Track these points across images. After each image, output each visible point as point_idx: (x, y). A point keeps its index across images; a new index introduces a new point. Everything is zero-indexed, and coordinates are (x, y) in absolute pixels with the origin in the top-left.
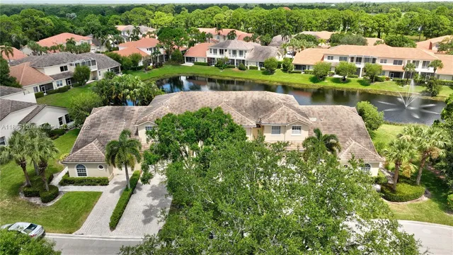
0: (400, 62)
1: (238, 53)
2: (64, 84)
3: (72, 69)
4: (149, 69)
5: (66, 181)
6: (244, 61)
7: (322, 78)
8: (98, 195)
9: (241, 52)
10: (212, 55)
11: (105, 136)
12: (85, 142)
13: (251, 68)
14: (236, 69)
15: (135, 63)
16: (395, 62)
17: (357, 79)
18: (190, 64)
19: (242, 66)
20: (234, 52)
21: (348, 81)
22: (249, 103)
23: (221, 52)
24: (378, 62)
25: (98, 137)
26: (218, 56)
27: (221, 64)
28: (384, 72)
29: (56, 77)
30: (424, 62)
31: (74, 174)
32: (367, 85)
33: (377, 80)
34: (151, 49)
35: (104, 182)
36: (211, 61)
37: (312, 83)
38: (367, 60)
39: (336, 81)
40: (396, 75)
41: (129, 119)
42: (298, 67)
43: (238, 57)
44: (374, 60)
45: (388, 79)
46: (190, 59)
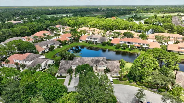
0: (140, 44)
1: (95, 39)
2: (48, 50)
3: (49, 46)
4: (69, 44)
5: (58, 77)
6: (97, 42)
7: (119, 48)
8: (65, 80)
9: (96, 39)
10: (87, 39)
11: (65, 68)
12: (61, 69)
13: (99, 44)
14: (94, 44)
15: (65, 42)
16: (139, 44)
17: (128, 48)
18: (81, 42)
19: (96, 43)
20: (94, 39)
21: (126, 49)
22: (95, 60)
23: (90, 39)
24: (134, 44)
25: (63, 68)
26: (89, 40)
27: (90, 42)
28: (136, 47)
29: (46, 49)
30: (146, 44)
31: (59, 75)
32: (131, 50)
33: (134, 49)
34: (69, 38)
35: (65, 77)
36: (87, 41)
37: (115, 49)
38: (131, 43)
39: (122, 49)
40: (139, 47)
41: (69, 64)
42: (112, 44)
43: (95, 40)
44: (133, 43)
45: (136, 49)
46: (81, 40)
